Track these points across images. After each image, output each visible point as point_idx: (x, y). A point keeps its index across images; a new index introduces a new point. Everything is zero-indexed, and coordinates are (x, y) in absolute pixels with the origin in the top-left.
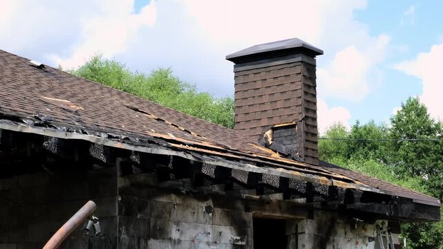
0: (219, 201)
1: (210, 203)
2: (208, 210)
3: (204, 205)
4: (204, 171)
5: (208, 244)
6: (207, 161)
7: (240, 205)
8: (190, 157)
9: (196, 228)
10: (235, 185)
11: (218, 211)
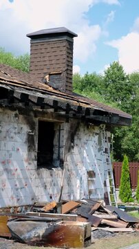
0: (22, 111)
1: (17, 112)
2: (16, 116)
3: (14, 113)
4: (15, 95)
5: (15, 133)
6: (17, 90)
7: (32, 114)
8: (8, 88)
9: (9, 125)
10: (30, 103)
11: (21, 116)
